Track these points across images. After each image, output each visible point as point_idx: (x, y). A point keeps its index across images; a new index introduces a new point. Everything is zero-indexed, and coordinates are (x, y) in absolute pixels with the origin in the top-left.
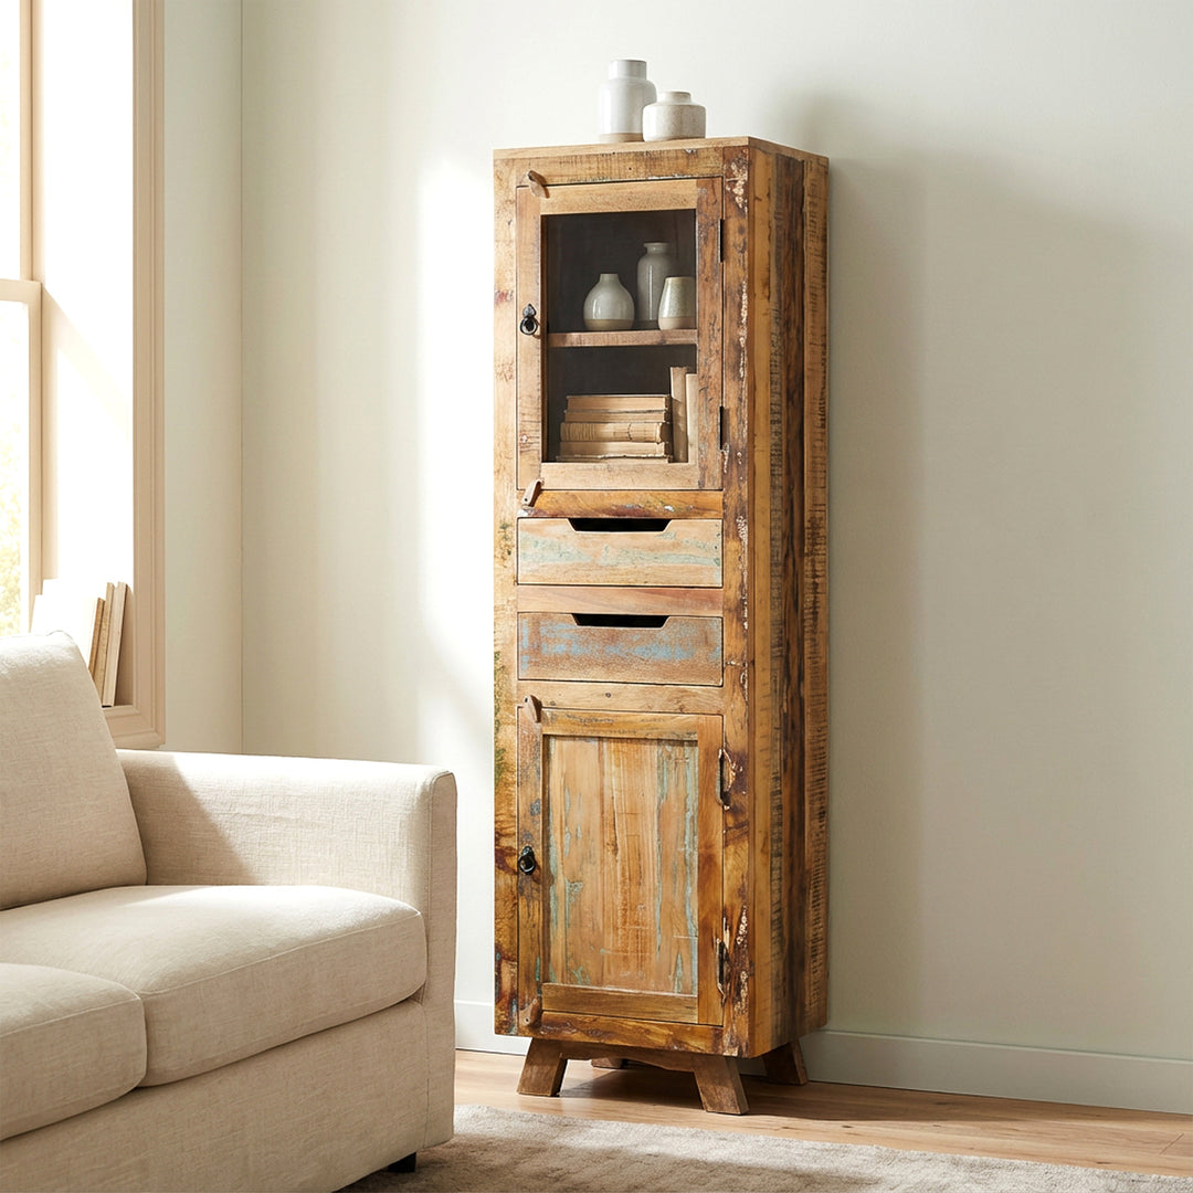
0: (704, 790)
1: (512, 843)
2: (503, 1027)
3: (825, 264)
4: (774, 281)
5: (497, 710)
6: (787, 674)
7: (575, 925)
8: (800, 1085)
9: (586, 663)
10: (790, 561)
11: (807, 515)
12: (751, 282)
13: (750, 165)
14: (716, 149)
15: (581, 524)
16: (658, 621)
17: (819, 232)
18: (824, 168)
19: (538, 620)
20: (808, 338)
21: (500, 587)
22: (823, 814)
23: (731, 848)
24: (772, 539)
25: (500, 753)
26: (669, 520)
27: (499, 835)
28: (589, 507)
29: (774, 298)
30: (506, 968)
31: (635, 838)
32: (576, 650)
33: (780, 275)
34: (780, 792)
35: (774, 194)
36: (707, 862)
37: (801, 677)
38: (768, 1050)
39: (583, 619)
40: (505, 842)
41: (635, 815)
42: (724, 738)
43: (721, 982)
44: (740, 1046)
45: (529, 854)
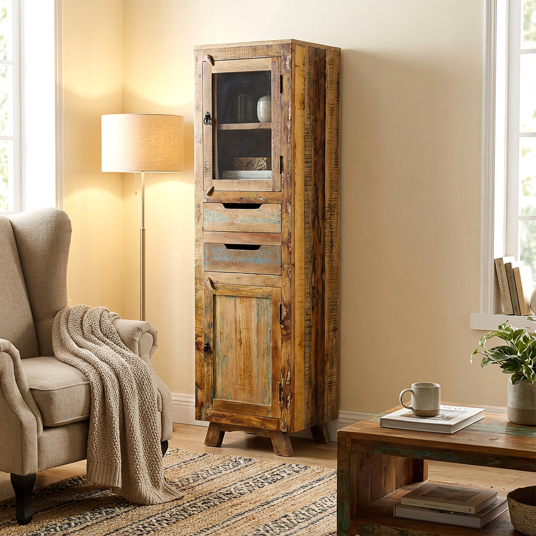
0: (274, 319)
1: (201, 339)
2: (199, 418)
3: (338, 94)
4: (306, 101)
5: (196, 284)
6: (314, 270)
7: (226, 374)
8: (326, 443)
9: (229, 265)
10: (316, 221)
11: (327, 203)
12: (293, 101)
13: (293, 51)
15: (228, 206)
16: (256, 247)
17: (335, 80)
18: (338, 52)
19: (211, 246)
20: (327, 126)
21: (197, 232)
22: (336, 329)
23: (284, 344)
24: (305, 212)
25: (197, 302)
26: (261, 204)
27: (197, 336)
28: (231, 198)
29: (307, 109)
30: (199, 392)
31: (249, 338)
32: (226, 259)
33: (310, 99)
34: (310, 320)
35: (307, 64)
36: (275, 349)
37: (323, 271)
38: (303, 429)
39: (229, 246)
40: (199, 339)
41: (248, 329)
42: (282, 297)
43: (280, 400)
44: (288, 427)
45: (208, 344)
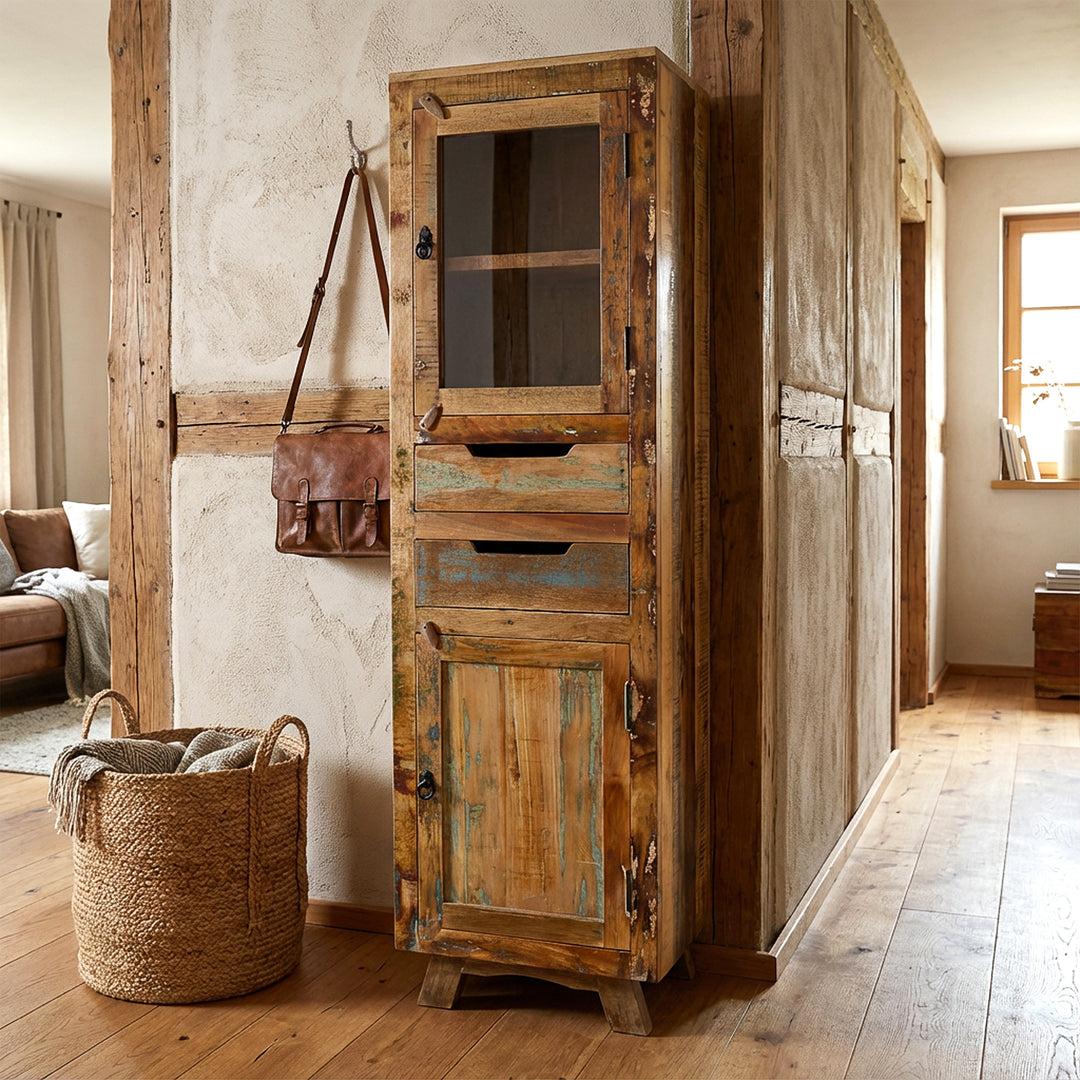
0: (608, 718)
1: (409, 765)
2: (403, 944)
3: (707, 196)
4: (673, 200)
5: (395, 637)
6: (683, 598)
7: (476, 847)
9: (485, 592)
10: (685, 483)
11: (697, 441)
12: (658, 196)
13: (657, 75)
14: (622, 61)
15: (479, 450)
16: (559, 548)
17: (704, 163)
19: (436, 546)
20: (696, 265)
22: (707, 727)
23: (639, 778)
25: (398, 677)
26: (572, 445)
27: (398, 758)
29: (674, 219)
30: (407, 889)
31: (537, 761)
32: (477, 577)
34: (679, 715)
35: (673, 114)
36: (614, 789)
39: (481, 546)
40: (404, 765)
41: (536, 740)
42: (632, 668)
43: (629, 909)
44: (649, 972)
45: (429, 776)
